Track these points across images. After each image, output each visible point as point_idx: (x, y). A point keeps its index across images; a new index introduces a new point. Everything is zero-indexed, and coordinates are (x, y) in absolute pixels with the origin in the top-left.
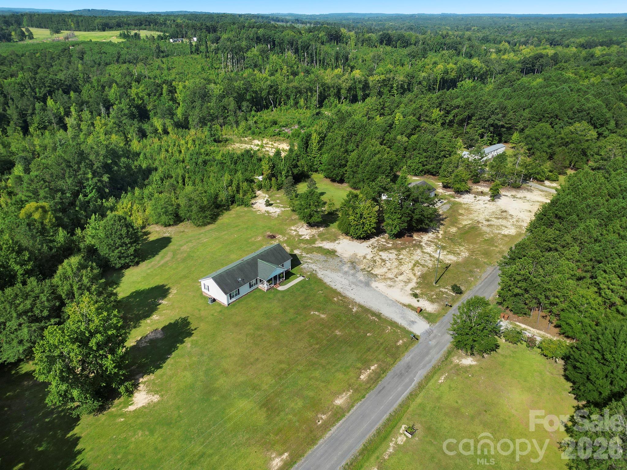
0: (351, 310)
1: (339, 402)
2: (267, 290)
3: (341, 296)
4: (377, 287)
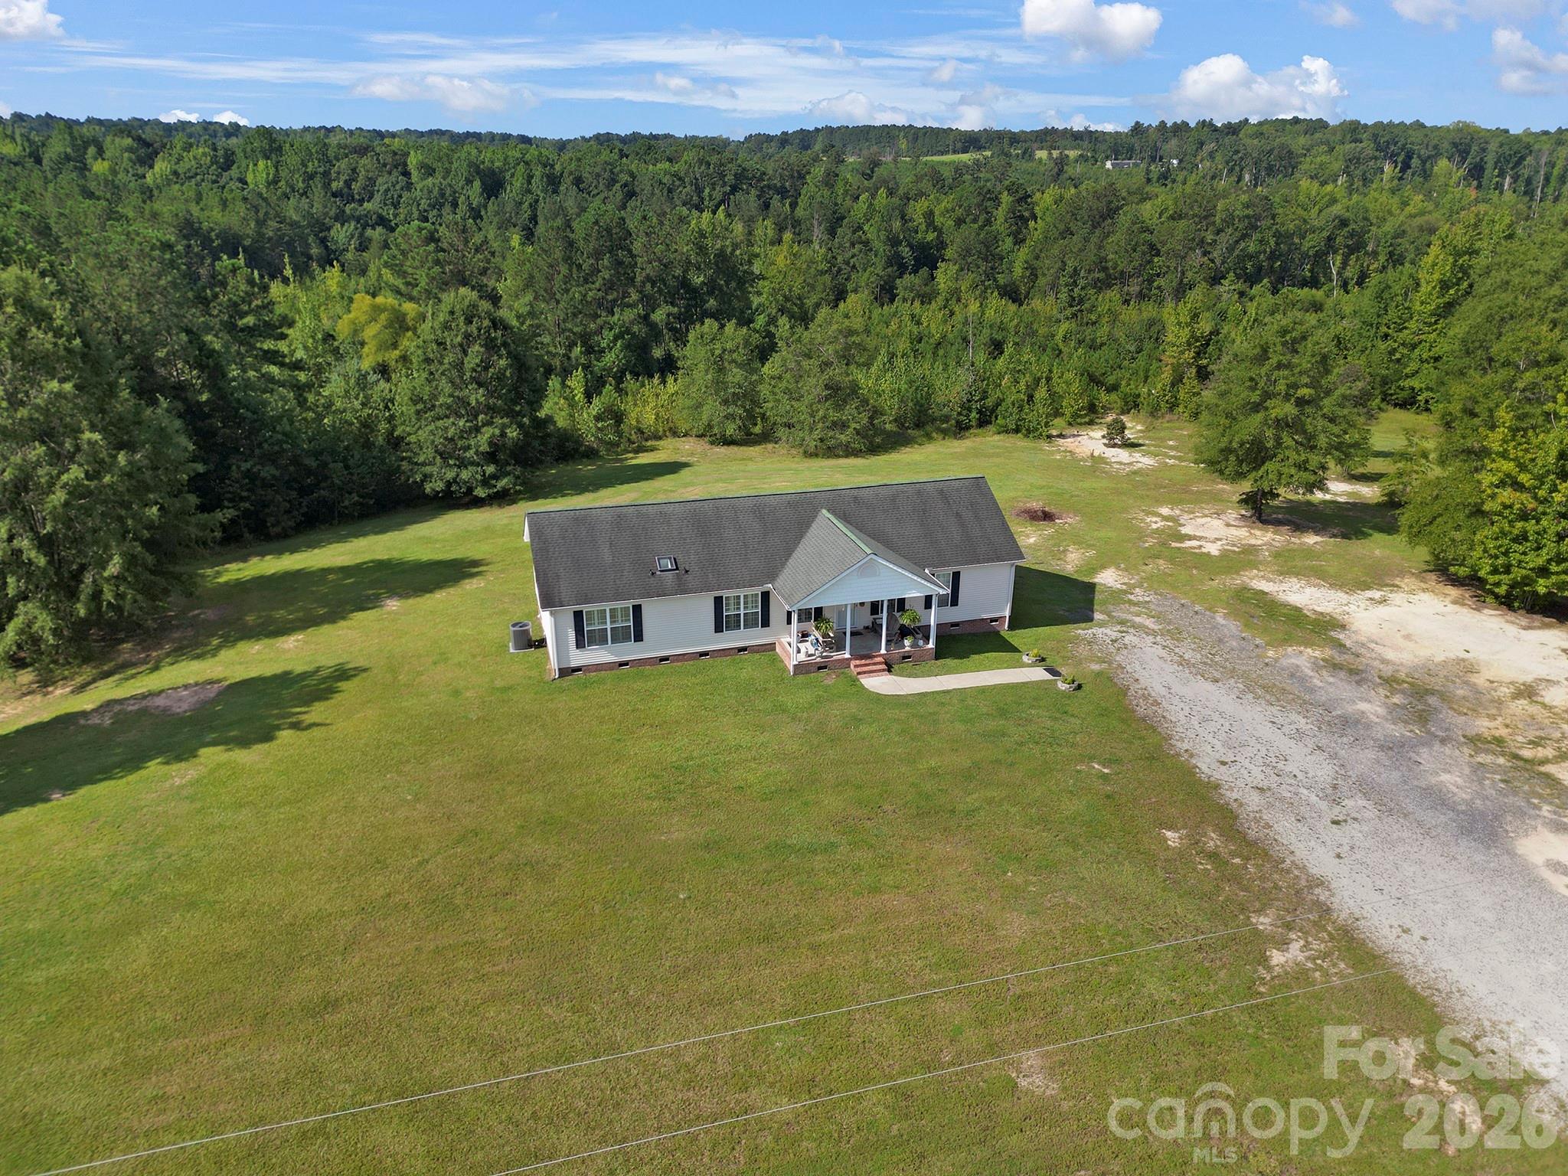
0: (1256, 947)
2: (800, 668)
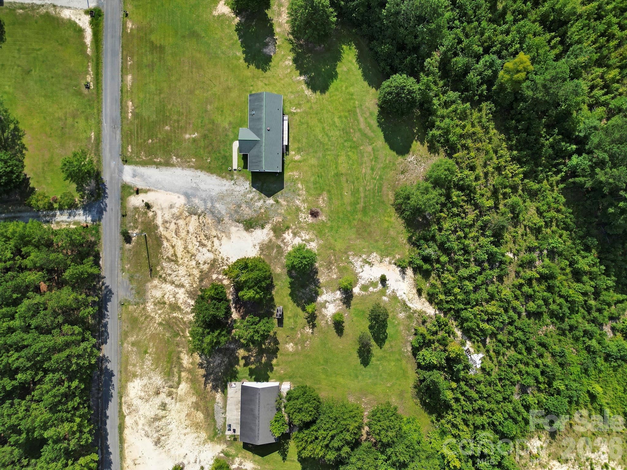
1: (129, 77)
3: (192, 167)
4: (179, 197)
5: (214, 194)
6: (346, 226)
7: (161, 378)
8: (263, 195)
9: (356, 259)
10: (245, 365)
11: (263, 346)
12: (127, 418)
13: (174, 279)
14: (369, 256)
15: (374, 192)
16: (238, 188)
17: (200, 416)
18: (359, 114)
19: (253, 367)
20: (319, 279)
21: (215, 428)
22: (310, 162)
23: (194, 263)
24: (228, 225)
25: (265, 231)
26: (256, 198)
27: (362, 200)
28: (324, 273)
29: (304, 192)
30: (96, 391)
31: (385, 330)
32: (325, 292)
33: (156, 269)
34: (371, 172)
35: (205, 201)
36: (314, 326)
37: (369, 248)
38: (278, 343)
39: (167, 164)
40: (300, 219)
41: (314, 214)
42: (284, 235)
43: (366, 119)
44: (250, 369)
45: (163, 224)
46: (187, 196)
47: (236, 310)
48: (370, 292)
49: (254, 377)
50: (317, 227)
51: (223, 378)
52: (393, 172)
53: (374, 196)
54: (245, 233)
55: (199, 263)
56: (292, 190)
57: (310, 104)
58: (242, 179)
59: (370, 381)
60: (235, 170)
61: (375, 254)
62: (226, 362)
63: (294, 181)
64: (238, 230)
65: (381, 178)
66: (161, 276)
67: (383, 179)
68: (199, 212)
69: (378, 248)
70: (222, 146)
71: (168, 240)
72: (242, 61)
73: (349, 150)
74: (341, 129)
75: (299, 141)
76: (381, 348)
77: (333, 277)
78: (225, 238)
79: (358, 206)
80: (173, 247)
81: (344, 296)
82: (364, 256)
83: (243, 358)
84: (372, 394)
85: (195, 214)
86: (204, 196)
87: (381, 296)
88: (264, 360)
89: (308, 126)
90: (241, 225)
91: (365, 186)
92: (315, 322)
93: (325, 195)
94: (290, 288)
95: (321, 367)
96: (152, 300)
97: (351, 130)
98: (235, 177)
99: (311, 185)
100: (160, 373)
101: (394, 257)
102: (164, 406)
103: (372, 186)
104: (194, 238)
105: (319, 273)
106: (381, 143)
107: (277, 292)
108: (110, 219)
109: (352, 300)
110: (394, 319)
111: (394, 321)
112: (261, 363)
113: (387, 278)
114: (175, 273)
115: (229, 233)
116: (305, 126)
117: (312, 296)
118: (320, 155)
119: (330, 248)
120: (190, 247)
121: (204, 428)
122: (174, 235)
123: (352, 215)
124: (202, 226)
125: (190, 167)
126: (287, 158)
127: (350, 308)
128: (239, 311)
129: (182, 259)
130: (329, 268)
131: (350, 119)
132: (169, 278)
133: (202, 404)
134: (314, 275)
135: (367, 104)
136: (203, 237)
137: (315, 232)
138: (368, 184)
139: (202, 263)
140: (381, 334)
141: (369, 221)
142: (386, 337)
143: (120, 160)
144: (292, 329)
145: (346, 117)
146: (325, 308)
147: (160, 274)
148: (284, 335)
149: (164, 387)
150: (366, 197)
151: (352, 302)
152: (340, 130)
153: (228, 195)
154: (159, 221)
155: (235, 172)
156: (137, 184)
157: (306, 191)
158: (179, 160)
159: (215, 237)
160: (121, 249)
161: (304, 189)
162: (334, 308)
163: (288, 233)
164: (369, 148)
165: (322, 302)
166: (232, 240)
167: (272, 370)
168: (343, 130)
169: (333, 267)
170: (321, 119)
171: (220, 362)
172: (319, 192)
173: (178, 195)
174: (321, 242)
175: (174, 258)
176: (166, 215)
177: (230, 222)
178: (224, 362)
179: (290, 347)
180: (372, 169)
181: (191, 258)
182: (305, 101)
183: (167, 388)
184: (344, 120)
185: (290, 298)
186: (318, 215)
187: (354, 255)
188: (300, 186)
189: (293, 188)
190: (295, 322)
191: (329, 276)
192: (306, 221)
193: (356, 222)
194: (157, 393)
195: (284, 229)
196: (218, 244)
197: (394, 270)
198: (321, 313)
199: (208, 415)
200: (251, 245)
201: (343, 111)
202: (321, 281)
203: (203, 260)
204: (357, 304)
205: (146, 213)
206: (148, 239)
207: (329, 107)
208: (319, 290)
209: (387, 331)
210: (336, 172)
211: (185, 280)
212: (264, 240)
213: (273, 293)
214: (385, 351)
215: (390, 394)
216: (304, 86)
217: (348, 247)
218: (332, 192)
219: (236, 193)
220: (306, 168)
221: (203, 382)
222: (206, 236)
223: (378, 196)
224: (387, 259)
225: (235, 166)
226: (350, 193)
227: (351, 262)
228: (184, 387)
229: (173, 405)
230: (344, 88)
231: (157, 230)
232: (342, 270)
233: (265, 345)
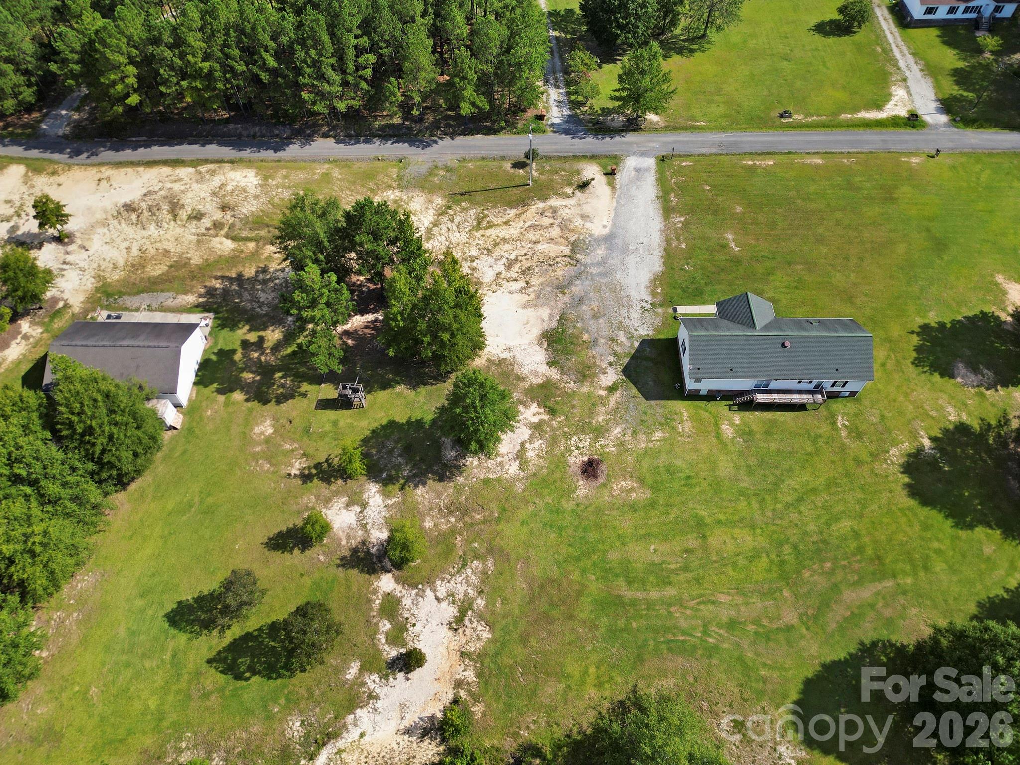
1: (819, 161)
3: (669, 244)
4: (604, 227)
5: (618, 277)
6: (564, 550)
7: (252, 212)
8: (626, 360)
9: (474, 579)
10: (245, 344)
11: (278, 375)
12: (191, 170)
13: (444, 227)
14: (481, 617)
15: (667, 630)
16: (635, 315)
17: (157, 271)
18: (879, 586)
19: (238, 357)
20: (424, 484)
21: (121, 294)
22: (722, 457)
23: (474, 252)
24: (552, 303)
25: (544, 369)
26: (618, 349)
27: (640, 595)
28: (439, 496)
29: (643, 445)
30: (252, 133)
31: (259, 673)
32: (390, 502)
33: (464, 201)
34: (725, 619)
35: (603, 262)
36: (306, 477)
37: (504, 616)
38: (279, 402)
39: (668, 211)
40: (574, 438)
41: (590, 469)
42: (535, 405)
43: (872, 606)
44: (234, 351)
45: (551, 207)
46: (609, 239)
47: (368, 322)
48: (376, 624)
49: (214, 357)
50: (558, 475)
51: (227, 305)
52: (736, 691)
53: (656, 631)
54: (536, 332)
55: (472, 261)
56: (645, 418)
57: (869, 459)
58: (658, 321)
59: (122, 632)
60: (675, 310)
61: (486, 635)
62: (259, 310)
63: (667, 423)
64: (543, 321)
65: (711, 651)
66: (449, 207)
67: (710, 657)
68: (578, 256)
69: (503, 645)
70: (723, 287)
71: (518, 216)
72: (920, 321)
73: (773, 556)
74: (825, 536)
75: (768, 433)
76: (209, 662)
77: (428, 519)
78: (525, 300)
79: (621, 582)
80: (506, 223)
81: (373, 551)
82: (480, 602)
83: (262, 339)
84: (84, 642)
85: (572, 250)
86: (611, 261)
87: (361, 657)
88: (248, 376)
89: (810, 454)
90: (554, 324)
91: (680, 602)
92: (315, 480)
93: (641, 495)
94: (407, 422)
95: (197, 499)
96: (405, 197)
97: (828, 565)
98: (660, 310)
99: (663, 460)
100: (262, 211)
101: (476, 698)
102: (197, 216)
103: (683, 623)
104: (525, 251)
105: (439, 486)
106: (814, 650)
107: (400, 395)
108: (556, 144)
109: (362, 571)
110: (288, 700)
111: (282, 701)
112: (242, 371)
113: (416, 674)
114: (455, 228)
115: (536, 306)
116: (810, 448)
117: (381, 471)
118: (745, 483)
119: (504, 510)
120: (506, 246)
121: (130, 277)
122: (529, 223)
123: (594, 565)
124: (550, 263)
125: (668, 241)
126: (721, 407)
127: (338, 566)
128: (366, 327)
129: (483, 235)
130: (450, 509)
131: (859, 562)
132: (445, 218)
133: (182, 273)
134: (434, 473)
135: (914, 611)
136: (526, 264)
137: (545, 470)
138: (688, 612)
139: (474, 264)
140: (253, 657)
141: (583, 615)
142: (238, 677)
143: (664, 154)
144: (307, 431)
145: (860, 550)
146: (348, 505)
147: (454, 207)
148: (294, 414)
149: (233, 216)
150: (650, 604)
151: (354, 573)
152: (821, 533)
153: (618, 300)
154: (555, 202)
155: (671, 310)
156: (624, 173)
157: (646, 451)
158: (680, 225)
159: (527, 283)
160: (503, 158)
161: (651, 445)
162: (345, 525)
163: (539, 414)
164: (791, 617)
165: (365, 496)
166: (520, 310)
167: (220, 392)
168: (825, 542)
169: (453, 520)
170: (837, 485)
171: (261, 300)
172: (649, 480)
173: (609, 226)
174: (519, 487)
175: (484, 224)
176: (567, 210)
177: (560, 306)
178: (260, 307)
179: (266, 428)
180: (732, 625)
181: (484, 249)
182: (873, 448)
183: (231, 221)
184: (853, 545)
185: (385, 422)
186: (588, 477)
187: (484, 572)
188: (658, 435)
189: (651, 421)
190: (322, 436)
191: (431, 509)
192: (571, 451)
193: (575, 576)
194: (224, 208)
195: (549, 404)
196: (513, 289)
197: (436, 697)
198: (337, 493)
199: (155, 283)
200: (510, 343)
201: (875, 542)
202: (420, 490)
203: (479, 267)
204: (348, 587)
205: (570, 184)
206: (522, 189)
207: (874, 507)
208: (398, 486)
209: (256, 679)
210: (708, 521)
211: (440, 242)
212: (522, 365)
213: (400, 388)
214: (199, 674)
215: (65, 696)
216: (907, 446)
217: (507, 558)
218: (653, 513)
219: (623, 312)
220: (704, 449)
221: (227, 274)
222: (529, 269)
223: (658, 643)
224: (470, 676)
225: (682, 310)
226: (657, 559)
227: (464, 565)
228: (224, 245)
229: (194, 230)
230: (936, 545)
231: (539, 199)
232: (444, 541)
233: (281, 377)
